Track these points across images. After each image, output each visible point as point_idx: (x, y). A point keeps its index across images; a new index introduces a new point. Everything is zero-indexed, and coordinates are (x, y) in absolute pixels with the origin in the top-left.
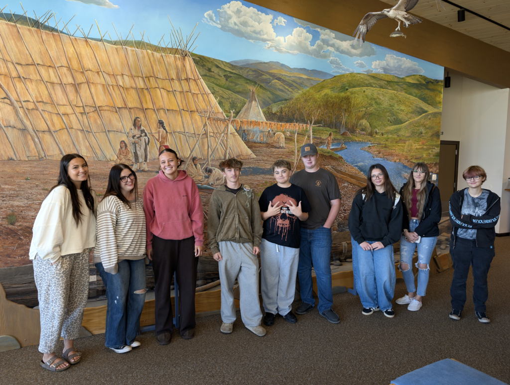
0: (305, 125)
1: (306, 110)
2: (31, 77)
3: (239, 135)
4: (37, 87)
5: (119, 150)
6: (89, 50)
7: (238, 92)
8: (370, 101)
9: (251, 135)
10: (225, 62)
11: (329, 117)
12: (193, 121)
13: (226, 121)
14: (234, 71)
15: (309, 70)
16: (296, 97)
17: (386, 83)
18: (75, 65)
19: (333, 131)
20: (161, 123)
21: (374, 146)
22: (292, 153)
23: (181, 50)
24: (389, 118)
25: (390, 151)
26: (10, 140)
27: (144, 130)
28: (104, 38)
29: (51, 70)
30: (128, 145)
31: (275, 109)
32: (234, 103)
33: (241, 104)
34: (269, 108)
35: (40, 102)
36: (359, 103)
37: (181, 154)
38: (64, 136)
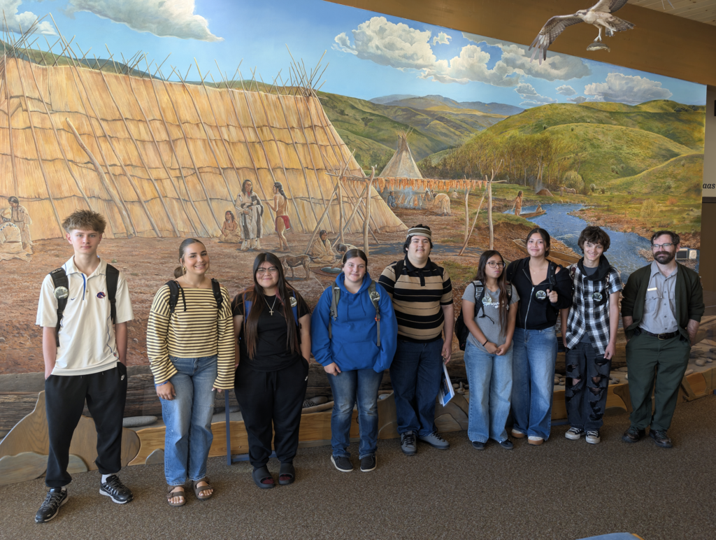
0: (480, 182)
1: (482, 161)
2: (118, 135)
3: (384, 199)
4: (125, 147)
5: (225, 223)
6: (186, 97)
7: (382, 141)
8: (582, 144)
9: (400, 199)
10: (363, 100)
11: (517, 169)
12: (320, 182)
13: (365, 181)
14: (376, 113)
15: (485, 104)
16: (467, 143)
17: (608, 115)
18: (170, 117)
19: (523, 190)
20: (278, 187)
21: (590, 209)
22: (462, 221)
23: (304, 88)
24: (613, 166)
25: (617, 216)
27: (256, 197)
28: (205, 80)
29: (141, 126)
30: (236, 217)
31: (435, 161)
32: (376, 156)
33: (387, 157)
34: (426, 161)
35: (128, 165)
36: (565, 147)
37: (305, 227)
38: (156, 207)
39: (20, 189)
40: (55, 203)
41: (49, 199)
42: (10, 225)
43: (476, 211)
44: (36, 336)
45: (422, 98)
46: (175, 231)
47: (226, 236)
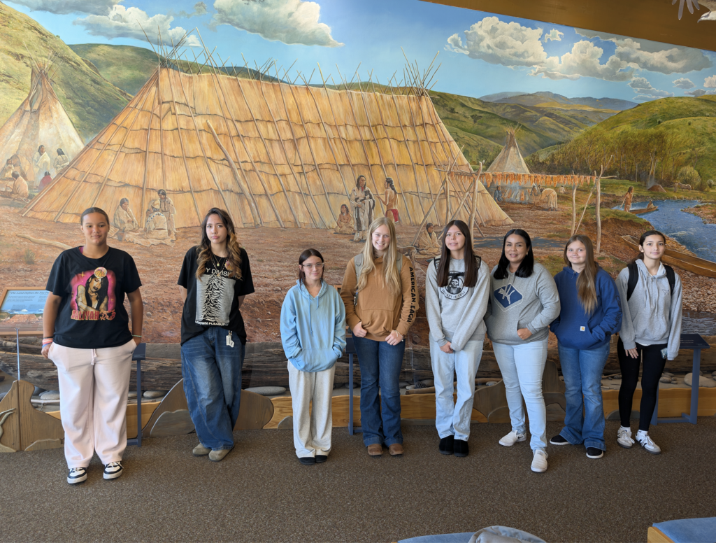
0: (588, 178)
1: (591, 156)
2: (250, 135)
3: (491, 193)
4: (255, 146)
5: (340, 216)
6: (309, 99)
7: (491, 137)
8: (699, 138)
9: (507, 194)
10: (473, 98)
11: (628, 164)
12: (429, 177)
13: (472, 176)
14: (485, 110)
15: (596, 99)
16: (576, 139)
18: (295, 118)
19: (634, 185)
20: (389, 182)
21: (707, 206)
22: (569, 217)
23: (417, 88)
26: (227, 205)
27: (369, 191)
28: (326, 83)
29: (269, 126)
30: (350, 210)
31: (543, 156)
32: (484, 151)
33: (495, 152)
34: (534, 156)
35: (258, 162)
36: (680, 142)
37: (412, 220)
38: (281, 200)
39: (167, 183)
40: (196, 195)
41: (190, 192)
42: (159, 215)
43: (583, 206)
44: (176, 313)
45: (532, 95)
46: (296, 223)
47: (341, 227)
